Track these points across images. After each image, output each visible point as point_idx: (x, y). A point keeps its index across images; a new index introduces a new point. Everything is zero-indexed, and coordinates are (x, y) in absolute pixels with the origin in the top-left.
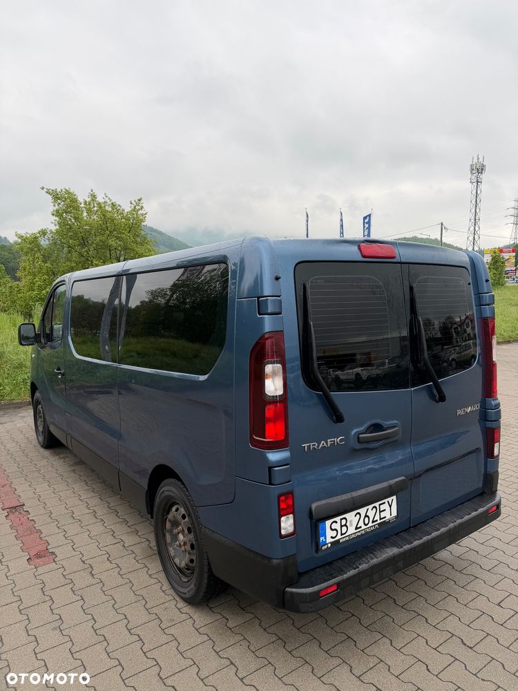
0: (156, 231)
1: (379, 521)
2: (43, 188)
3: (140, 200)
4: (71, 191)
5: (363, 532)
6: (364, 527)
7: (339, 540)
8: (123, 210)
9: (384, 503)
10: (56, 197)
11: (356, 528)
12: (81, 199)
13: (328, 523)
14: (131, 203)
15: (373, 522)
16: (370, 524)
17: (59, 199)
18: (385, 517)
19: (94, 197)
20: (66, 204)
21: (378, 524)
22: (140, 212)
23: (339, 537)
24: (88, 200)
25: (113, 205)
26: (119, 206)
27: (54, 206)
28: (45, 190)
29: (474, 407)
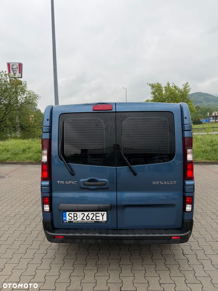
0: (210, 95)
1: (95, 220)
2: (148, 84)
3: (187, 83)
4: (159, 83)
5: (85, 222)
6: (86, 220)
7: (72, 221)
8: (179, 89)
9: (99, 213)
10: (153, 86)
11: (82, 219)
12: (163, 86)
13: (68, 213)
14: (183, 85)
15: (91, 219)
16: (90, 220)
17: (153, 87)
18: (99, 220)
19: (168, 84)
20: (156, 89)
21: (94, 221)
22: (188, 88)
23: (73, 220)
24: (166, 86)
25: (175, 87)
26: (178, 87)
27: (152, 90)
28: (149, 84)
29: (169, 183)
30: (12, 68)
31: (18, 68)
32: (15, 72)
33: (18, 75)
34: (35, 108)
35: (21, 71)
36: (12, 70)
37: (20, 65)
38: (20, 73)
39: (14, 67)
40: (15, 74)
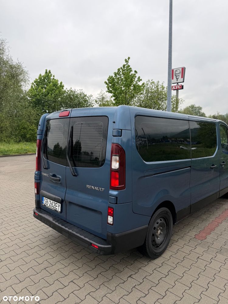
7: (46, 205)
11: (50, 206)
29: (98, 189)
30: (175, 74)
31: (181, 73)
32: (178, 77)
33: (180, 79)
34: (199, 112)
35: (183, 76)
36: (175, 76)
37: (183, 70)
38: (182, 77)
39: (177, 72)
40: (177, 79)
